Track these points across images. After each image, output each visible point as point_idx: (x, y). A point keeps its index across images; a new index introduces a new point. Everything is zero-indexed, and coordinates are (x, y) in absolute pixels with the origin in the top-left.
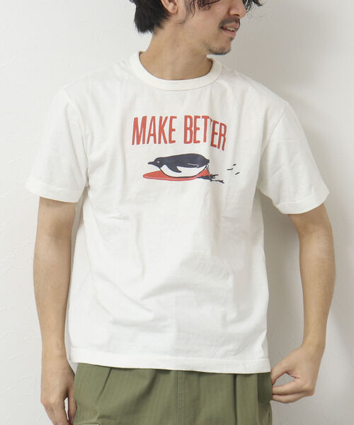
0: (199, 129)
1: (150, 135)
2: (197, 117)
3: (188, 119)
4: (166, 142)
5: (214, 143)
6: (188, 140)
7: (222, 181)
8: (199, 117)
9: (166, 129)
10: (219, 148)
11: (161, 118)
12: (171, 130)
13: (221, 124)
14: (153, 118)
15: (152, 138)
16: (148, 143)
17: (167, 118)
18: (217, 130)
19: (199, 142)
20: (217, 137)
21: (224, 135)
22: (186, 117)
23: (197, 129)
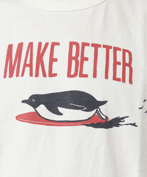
0: (87, 59)
1: (25, 65)
2: (85, 44)
3: (74, 47)
4: (45, 75)
5: (117, 76)
6: (73, 72)
7: (134, 125)
8: (88, 44)
9: (46, 58)
10: (124, 81)
11: (40, 44)
12: (52, 60)
13: (125, 51)
14: (31, 45)
15: (27, 69)
16: (22, 75)
17: (47, 44)
18: (120, 59)
19: (86, 76)
20: (119, 68)
21: (129, 65)
22: (71, 44)
23: (84, 59)
